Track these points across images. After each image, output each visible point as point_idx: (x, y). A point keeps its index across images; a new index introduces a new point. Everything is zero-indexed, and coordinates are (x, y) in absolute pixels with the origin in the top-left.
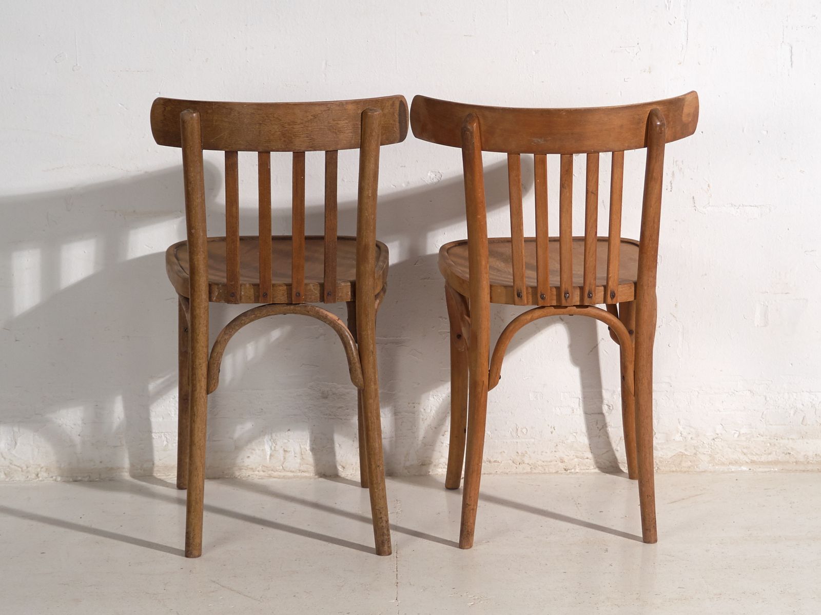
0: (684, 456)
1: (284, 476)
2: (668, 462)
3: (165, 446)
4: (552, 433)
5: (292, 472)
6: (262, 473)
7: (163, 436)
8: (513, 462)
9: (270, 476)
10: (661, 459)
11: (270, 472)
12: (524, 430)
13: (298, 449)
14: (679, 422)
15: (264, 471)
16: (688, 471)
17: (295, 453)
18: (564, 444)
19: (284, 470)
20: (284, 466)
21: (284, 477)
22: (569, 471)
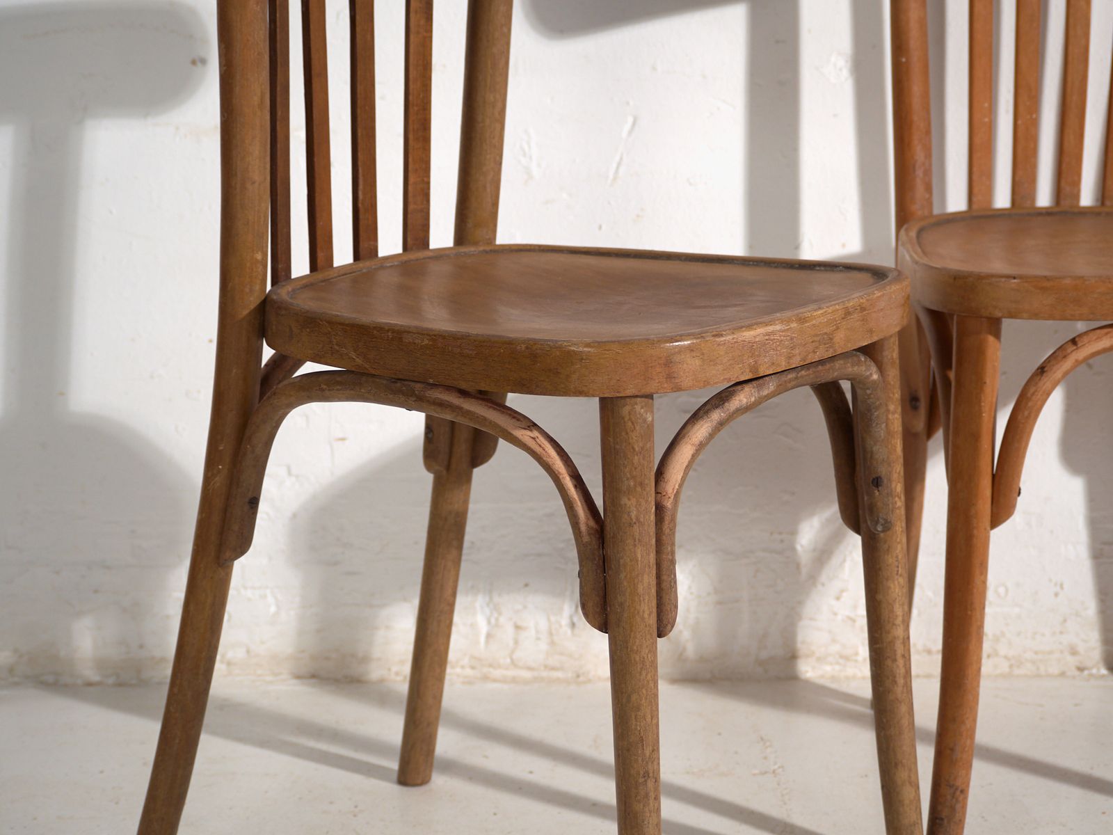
1: (514, 678)
4: (1056, 595)
5: (530, 669)
6: (469, 672)
9: (486, 678)
11: (485, 670)
12: (1002, 590)
13: (543, 624)
15: (473, 668)
17: (537, 632)
19: (515, 665)
20: (514, 657)
21: (514, 680)
22: (1086, 672)
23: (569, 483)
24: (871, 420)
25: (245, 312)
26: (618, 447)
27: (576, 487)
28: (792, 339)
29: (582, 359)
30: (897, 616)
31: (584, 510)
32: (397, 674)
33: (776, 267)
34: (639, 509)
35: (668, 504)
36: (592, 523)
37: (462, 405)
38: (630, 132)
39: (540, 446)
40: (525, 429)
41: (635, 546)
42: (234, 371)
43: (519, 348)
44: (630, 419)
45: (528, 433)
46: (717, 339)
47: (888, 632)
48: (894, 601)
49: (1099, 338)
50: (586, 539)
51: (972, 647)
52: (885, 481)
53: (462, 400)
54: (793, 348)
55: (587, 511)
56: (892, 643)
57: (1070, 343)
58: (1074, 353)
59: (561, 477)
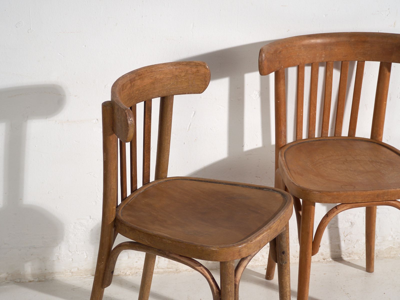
0: (392, 249)
1: (158, 272)
2: (383, 252)
3: (86, 258)
7: (84, 253)
8: (294, 257)
10: (379, 251)
14: (392, 230)
16: (394, 257)
18: (324, 245)
19: (158, 268)
22: (326, 260)
23: (211, 281)
24: (282, 237)
25: (110, 222)
26: (225, 273)
27: (213, 281)
28: (268, 235)
29: (217, 252)
30: (287, 285)
31: (215, 287)
32: (123, 273)
33: (252, 188)
34: (230, 288)
35: (237, 284)
36: (217, 291)
37: (181, 259)
38: (193, 116)
39: (203, 271)
40: (199, 266)
41: (230, 297)
42: (107, 238)
43: (198, 248)
44: (229, 266)
45: (200, 267)
46: (251, 242)
47: (285, 290)
48: (287, 282)
49: (343, 207)
50: (216, 295)
51: (306, 289)
52: (286, 252)
53: (180, 257)
54: (268, 237)
55: (216, 287)
56: (286, 292)
57: (335, 208)
58: (336, 211)
59: (209, 279)
